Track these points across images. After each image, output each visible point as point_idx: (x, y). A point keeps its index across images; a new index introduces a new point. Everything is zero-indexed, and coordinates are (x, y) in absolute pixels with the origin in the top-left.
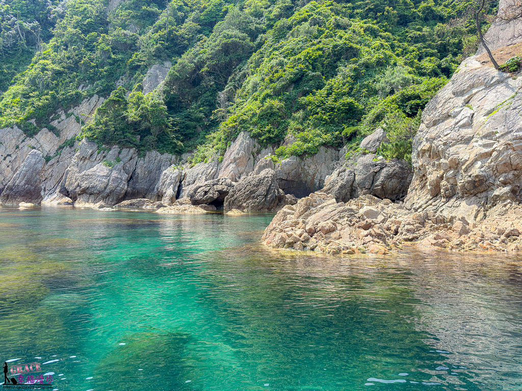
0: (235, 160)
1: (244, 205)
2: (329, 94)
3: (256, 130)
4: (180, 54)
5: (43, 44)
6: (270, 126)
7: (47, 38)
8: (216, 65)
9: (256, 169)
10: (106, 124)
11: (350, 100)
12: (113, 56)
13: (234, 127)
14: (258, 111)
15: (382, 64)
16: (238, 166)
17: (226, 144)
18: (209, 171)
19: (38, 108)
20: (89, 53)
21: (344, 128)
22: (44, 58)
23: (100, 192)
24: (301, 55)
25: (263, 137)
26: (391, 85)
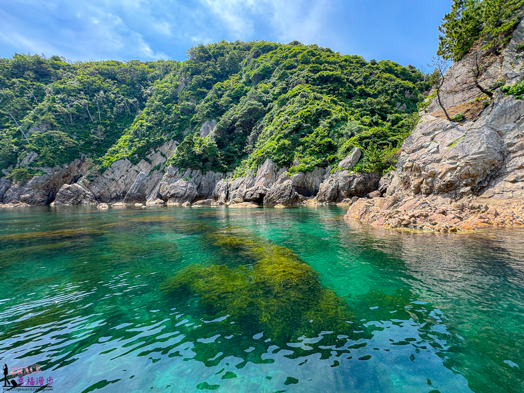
0: (265, 175)
1: (277, 201)
2: (316, 137)
3: (276, 158)
4: (221, 115)
5: (140, 111)
6: (284, 155)
7: (142, 107)
8: (245, 121)
9: (279, 180)
10: (183, 156)
11: (329, 140)
12: (181, 117)
13: (262, 156)
14: (276, 147)
15: (344, 119)
16: (267, 178)
17: (258, 166)
18: (248, 182)
19: (139, 148)
20: (167, 116)
21: (327, 156)
22: (141, 119)
23: (182, 196)
24: (298, 115)
25: (281, 162)
26: (351, 131)
